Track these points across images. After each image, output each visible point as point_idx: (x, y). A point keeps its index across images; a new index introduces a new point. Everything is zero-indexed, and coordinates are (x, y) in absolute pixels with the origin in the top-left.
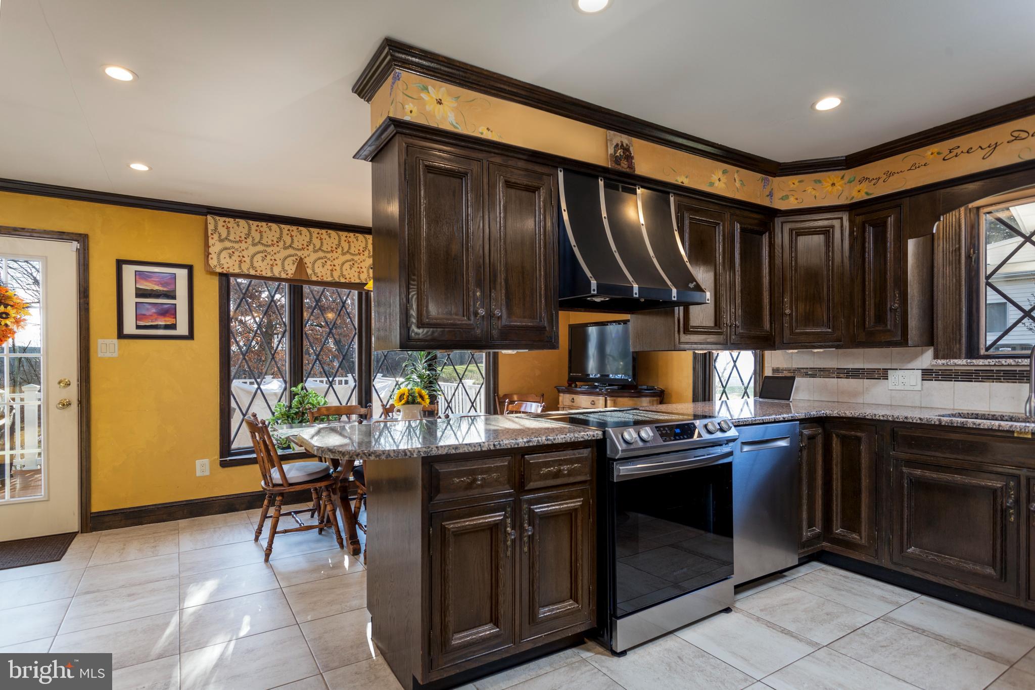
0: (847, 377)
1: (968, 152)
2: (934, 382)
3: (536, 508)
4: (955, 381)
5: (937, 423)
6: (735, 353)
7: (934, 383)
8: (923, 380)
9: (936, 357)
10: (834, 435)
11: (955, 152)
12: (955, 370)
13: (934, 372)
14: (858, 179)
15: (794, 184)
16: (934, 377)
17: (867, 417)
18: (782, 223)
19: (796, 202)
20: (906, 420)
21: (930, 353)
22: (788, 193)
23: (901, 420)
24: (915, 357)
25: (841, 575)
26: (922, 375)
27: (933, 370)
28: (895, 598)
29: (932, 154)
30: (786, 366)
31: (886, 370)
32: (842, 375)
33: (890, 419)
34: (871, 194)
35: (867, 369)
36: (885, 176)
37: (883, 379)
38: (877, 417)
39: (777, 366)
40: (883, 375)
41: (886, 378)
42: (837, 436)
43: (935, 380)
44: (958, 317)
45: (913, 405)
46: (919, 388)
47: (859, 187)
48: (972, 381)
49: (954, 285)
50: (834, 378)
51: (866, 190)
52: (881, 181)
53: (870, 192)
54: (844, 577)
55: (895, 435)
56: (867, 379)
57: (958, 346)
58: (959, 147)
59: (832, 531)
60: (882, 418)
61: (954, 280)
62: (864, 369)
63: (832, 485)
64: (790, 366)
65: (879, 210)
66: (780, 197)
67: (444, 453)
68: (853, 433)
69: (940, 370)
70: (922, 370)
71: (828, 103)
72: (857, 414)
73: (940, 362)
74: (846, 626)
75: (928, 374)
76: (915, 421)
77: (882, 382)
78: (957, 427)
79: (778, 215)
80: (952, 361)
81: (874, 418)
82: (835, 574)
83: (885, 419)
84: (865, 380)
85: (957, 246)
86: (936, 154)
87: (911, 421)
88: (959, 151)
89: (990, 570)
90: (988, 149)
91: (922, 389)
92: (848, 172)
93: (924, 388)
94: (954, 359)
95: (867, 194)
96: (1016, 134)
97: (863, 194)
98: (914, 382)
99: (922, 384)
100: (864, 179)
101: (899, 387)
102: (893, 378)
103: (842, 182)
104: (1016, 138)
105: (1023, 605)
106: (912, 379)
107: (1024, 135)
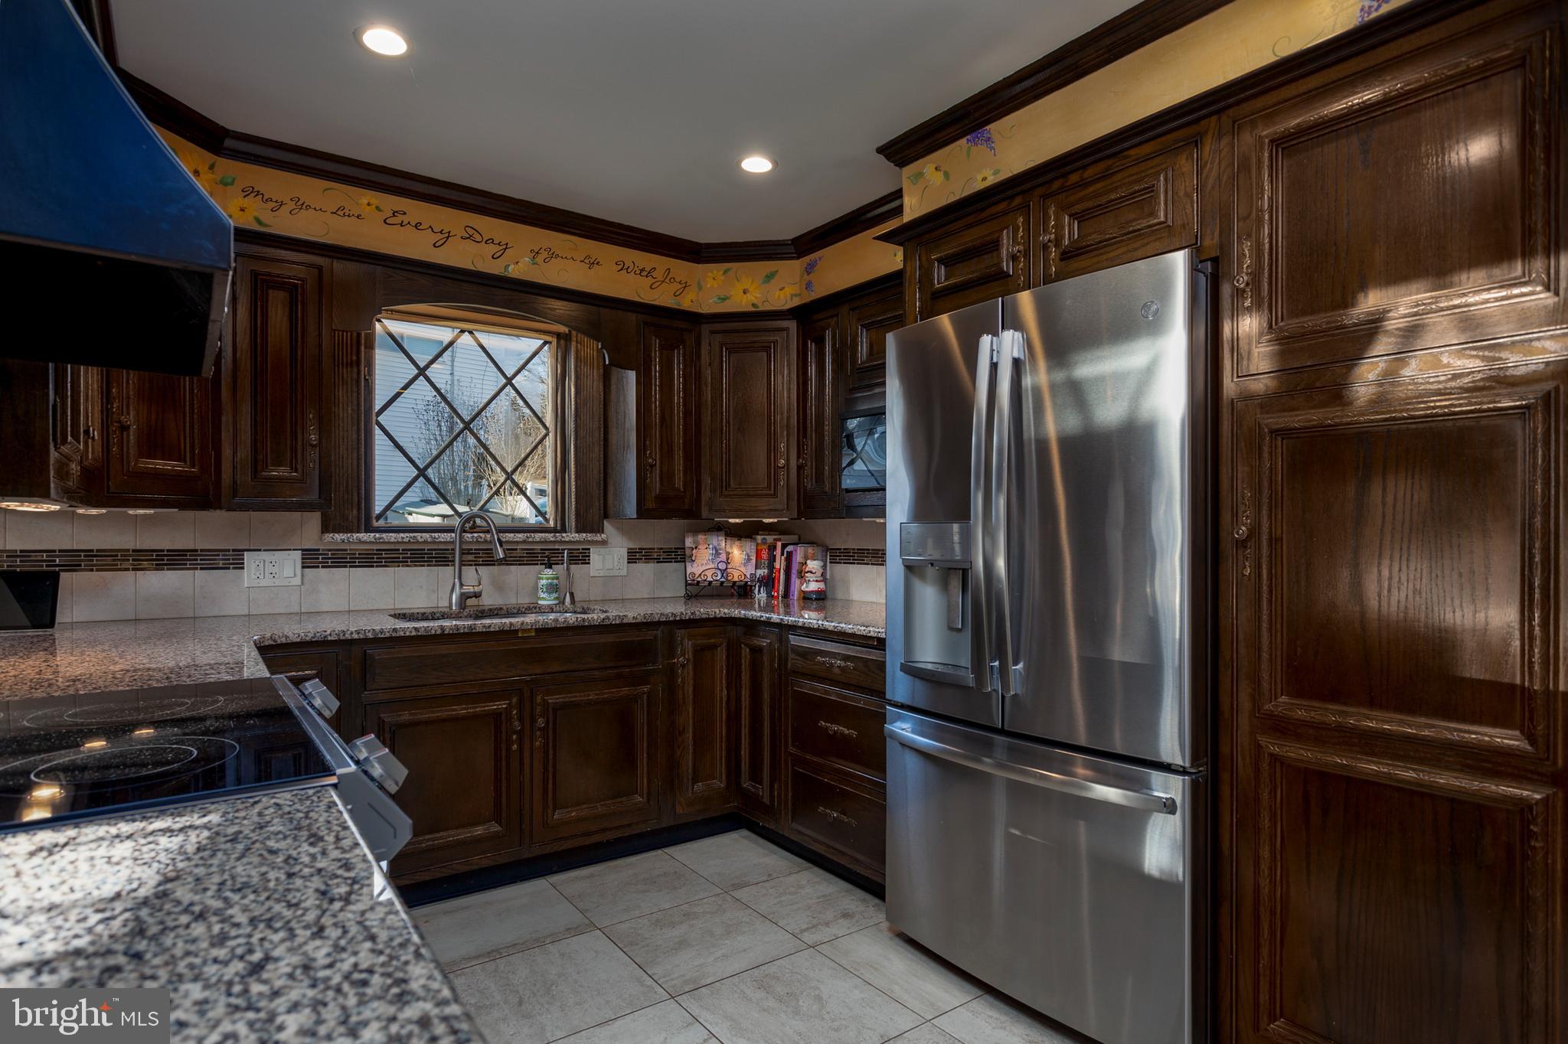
0: (159, 569)
1: (416, 227)
2: (320, 569)
4: (351, 567)
5: (439, 632)
7: (322, 572)
8: (303, 567)
9: (326, 528)
11: (400, 218)
12: (351, 550)
13: (321, 554)
14: (240, 184)
16: (320, 563)
17: (329, 638)
20: (394, 635)
21: (314, 519)
23: (388, 635)
26: (303, 559)
27: (318, 550)
29: (369, 204)
31: (239, 552)
32: (147, 563)
33: (370, 635)
34: (266, 226)
35: (202, 550)
36: (292, 205)
37: (234, 568)
38: (348, 636)
40: (234, 560)
41: (240, 566)
43: (323, 567)
44: (355, 467)
45: (289, 611)
46: (297, 581)
47: (241, 201)
48: (373, 566)
49: (350, 417)
51: (255, 214)
52: (285, 209)
53: (263, 220)
55: (368, 662)
56: (201, 569)
57: (355, 512)
58: (405, 213)
60: (355, 636)
61: (350, 409)
62: (197, 551)
65: (280, 261)
69: (330, 550)
70: (303, 550)
72: (310, 635)
73: (333, 536)
75: (311, 559)
76: (408, 634)
77: (231, 573)
80: (355, 535)
81: (342, 638)
83: (362, 636)
84: (198, 572)
86: (374, 207)
87: (402, 634)
88: (406, 220)
89: (495, 828)
90: (440, 236)
91: (303, 583)
92: (221, 162)
93: (305, 581)
94: (352, 531)
95: (258, 221)
96: (468, 229)
97: (251, 219)
98: (288, 571)
99: (302, 575)
100: (249, 192)
101: (264, 583)
102: (253, 566)
103: (210, 176)
104: (470, 237)
105: (526, 856)
106: (287, 566)
107: (479, 238)
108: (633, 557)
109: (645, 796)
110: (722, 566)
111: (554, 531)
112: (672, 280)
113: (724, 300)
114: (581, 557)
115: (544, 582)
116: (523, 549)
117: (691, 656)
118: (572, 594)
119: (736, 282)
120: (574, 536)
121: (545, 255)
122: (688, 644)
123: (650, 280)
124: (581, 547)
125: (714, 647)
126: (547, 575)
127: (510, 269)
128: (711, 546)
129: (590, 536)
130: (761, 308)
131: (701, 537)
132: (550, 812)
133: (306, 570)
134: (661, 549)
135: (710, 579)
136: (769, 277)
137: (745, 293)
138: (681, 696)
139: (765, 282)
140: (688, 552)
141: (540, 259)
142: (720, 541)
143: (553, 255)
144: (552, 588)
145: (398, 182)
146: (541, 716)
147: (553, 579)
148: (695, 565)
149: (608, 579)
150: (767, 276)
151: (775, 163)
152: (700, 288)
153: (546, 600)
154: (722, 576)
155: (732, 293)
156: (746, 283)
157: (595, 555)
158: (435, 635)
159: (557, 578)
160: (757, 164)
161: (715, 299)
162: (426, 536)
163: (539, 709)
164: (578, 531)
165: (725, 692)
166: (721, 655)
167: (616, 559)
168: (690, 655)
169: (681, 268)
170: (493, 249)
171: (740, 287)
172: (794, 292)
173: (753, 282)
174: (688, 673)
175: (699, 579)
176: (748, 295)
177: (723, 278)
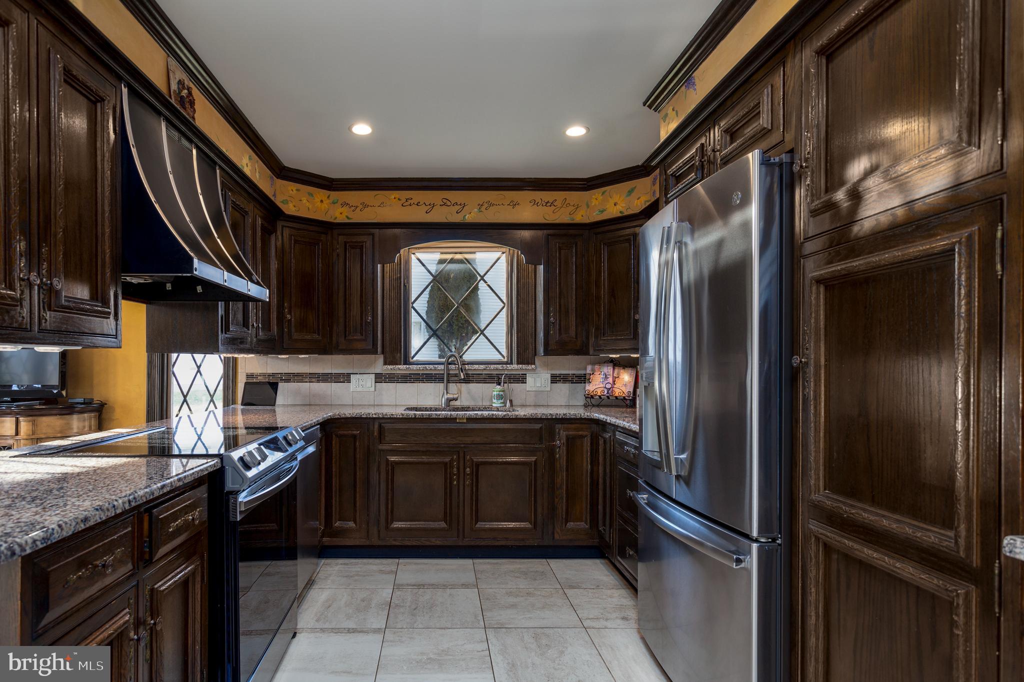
0: (318, 381)
1: (417, 205)
2: (384, 384)
3: (160, 586)
4: (396, 381)
5: (413, 417)
6: (199, 357)
7: (385, 386)
8: (375, 383)
9: (385, 363)
10: (334, 436)
11: (410, 201)
12: (396, 373)
13: (383, 376)
14: (340, 202)
15: (292, 190)
16: (384, 381)
18: (283, 226)
19: (294, 209)
21: (380, 359)
22: (288, 199)
23: (389, 416)
24: (371, 364)
25: (341, 564)
26: (375, 379)
27: (382, 374)
28: (388, 568)
29: (395, 198)
30: (260, 372)
31: (349, 375)
32: (313, 380)
33: (381, 416)
34: (350, 219)
35: (334, 374)
36: (361, 206)
37: (347, 382)
38: (371, 416)
39: (252, 372)
40: (346, 378)
41: (349, 381)
42: (337, 436)
45: (369, 404)
46: (373, 389)
47: (341, 210)
49: (397, 307)
50: (307, 382)
51: (346, 214)
52: (358, 209)
53: (349, 216)
54: (344, 564)
55: (383, 429)
56: (334, 382)
57: (399, 354)
58: (412, 199)
59: (332, 525)
60: (374, 416)
61: (397, 302)
62: (332, 374)
63: (332, 482)
64: (264, 372)
65: (356, 235)
66: (281, 200)
67: (70, 533)
68: (350, 432)
69: (388, 374)
70: (375, 374)
71: (362, 129)
72: (355, 414)
73: (390, 367)
74: (382, 605)
75: (380, 378)
77: (346, 384)
78: (426, 418)
79: (282, 218)
80: (397, 366)
81: (368, 416)
82: (337, 564)
83: (377, 416)
84: (333, 384)
85: (399, 275)
86: (398, 199)
88: (412, 202)
89: (443, 525)
90: (429, 207)
91: (375, 390)
92: (332, 193)
93: (377, 389)
94: (397, 365)
95: (347, 217)
96: (444, 201)
97: (345, 217)
98: (369, 384)
99: (375, 387)
100: (345, 204)
101: (358, 389)
102: (355, 381)
103: (328, 201)
104: (445, 204)
105: (461, 544)
106: (368, 381)
107: (449, 203)
108: (555, 379)
109: (533, 524)
110: (609, 386)
111: (507, 363)
112: (568, 205)
113: (602, 212)
114: (522, 379)
115: (495, 393)
116: (486, 374)
117: (565, 442)
118: (511, 401)
119: (610, 199)
120: (515, 366)
121: (486, 205)
122: (563, 434)
123: (553, 208)
124: (521, 373)
125: (582, 437)
126: (496, 389)
127: (466, 217)
128: (602, 373)
129: (524, 367)
130: (626, 213)
131: (597, 367)
132: (474, 522)
133: (377, 384)
134: (574, 374)
135: (599, 394)
136: (630, 192)
137: (615, 205)
138: (558, 466)
139: (627, 196)
140: (587, 377)
141: (483, 209)
142: (608, 369)
143: (491, 205)
144: (499, 397)
145: (408, 184)
146: (469, 467)
147: (500, 391)
148: (591, 385)
149: (538, 393)
150: (629, 192)
151: (588, 129)
152: (588, 206)
153: (496, 404)
154: (608, 393)
155: (608, 206)
156: (616, 198)
157: (529, 379)
158: (411, 418)
159: (503, 391)
160: (576, 131)
161: (597, 212)
162: (431, 366)
163: (468, 463)
164: (518, 364)
165: (589, 466)
166: (587, 442)
167: (543, 380)
168: (564, 440)
169: (574, 197)
170: (457, 208)
171: (612, 202)
172: (647, 199)
173: (620, 197)
174: (563, 452)
175: (592, 394)
176: (618, 206)
177: (601, 198)
